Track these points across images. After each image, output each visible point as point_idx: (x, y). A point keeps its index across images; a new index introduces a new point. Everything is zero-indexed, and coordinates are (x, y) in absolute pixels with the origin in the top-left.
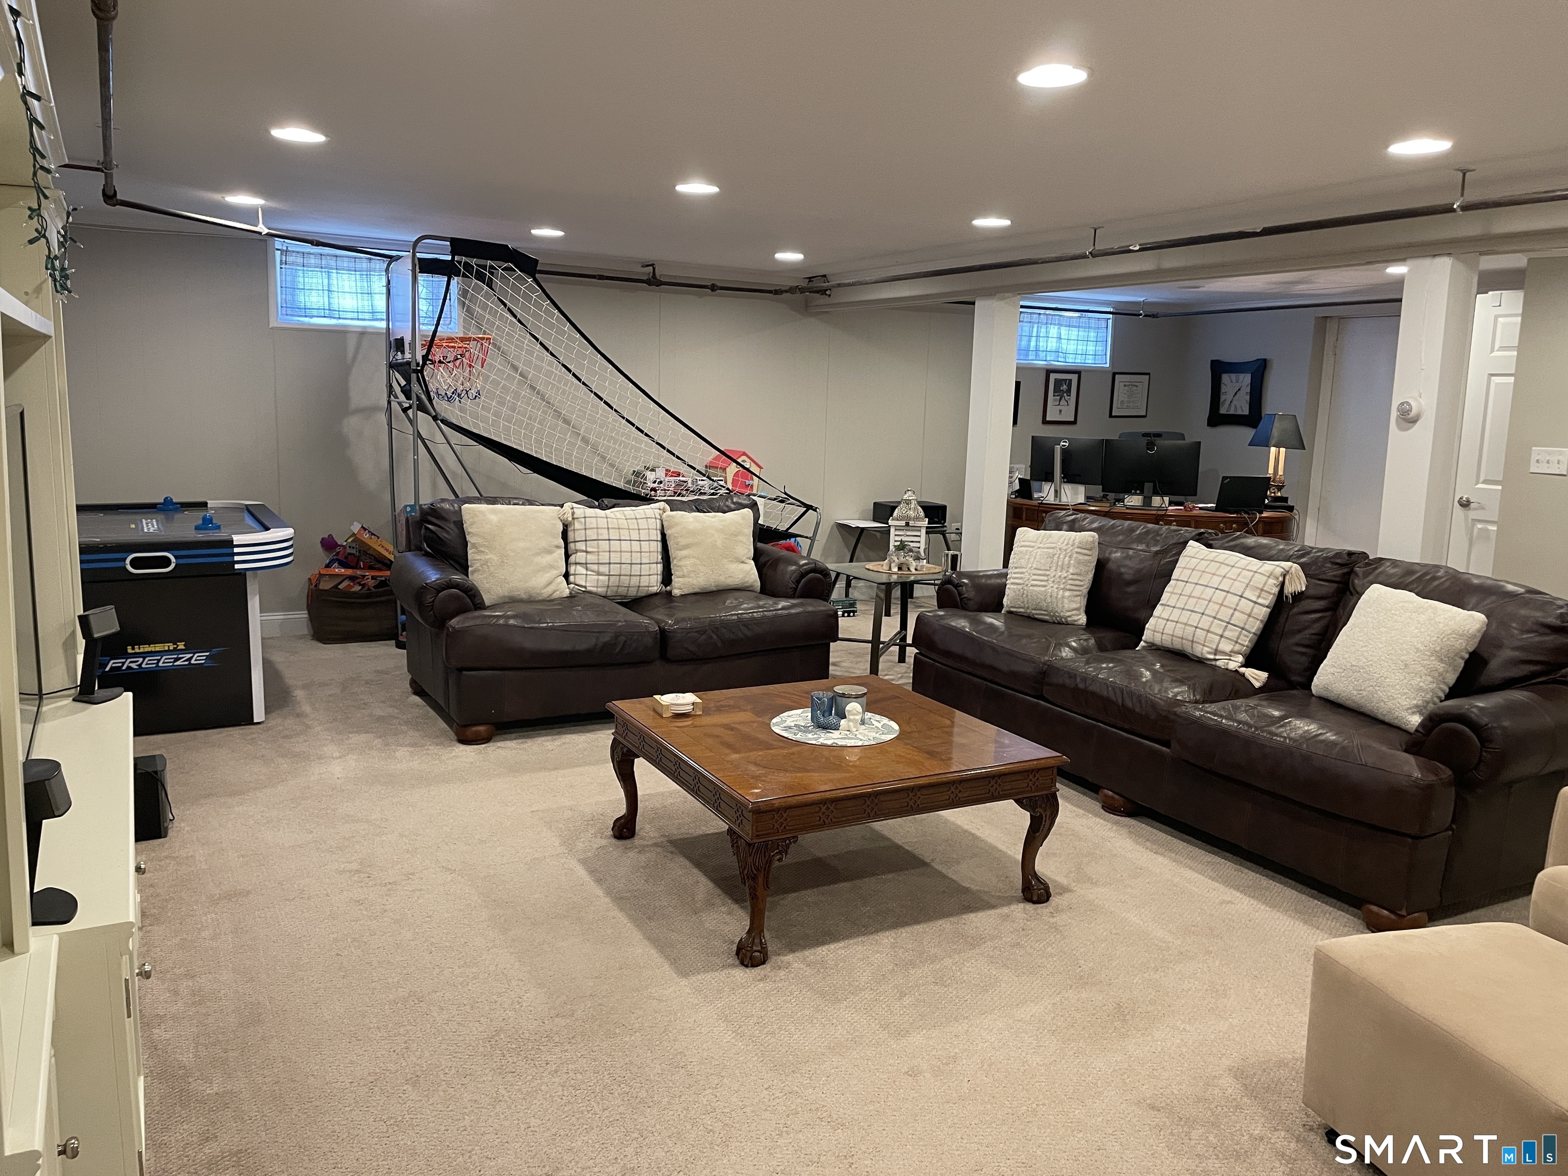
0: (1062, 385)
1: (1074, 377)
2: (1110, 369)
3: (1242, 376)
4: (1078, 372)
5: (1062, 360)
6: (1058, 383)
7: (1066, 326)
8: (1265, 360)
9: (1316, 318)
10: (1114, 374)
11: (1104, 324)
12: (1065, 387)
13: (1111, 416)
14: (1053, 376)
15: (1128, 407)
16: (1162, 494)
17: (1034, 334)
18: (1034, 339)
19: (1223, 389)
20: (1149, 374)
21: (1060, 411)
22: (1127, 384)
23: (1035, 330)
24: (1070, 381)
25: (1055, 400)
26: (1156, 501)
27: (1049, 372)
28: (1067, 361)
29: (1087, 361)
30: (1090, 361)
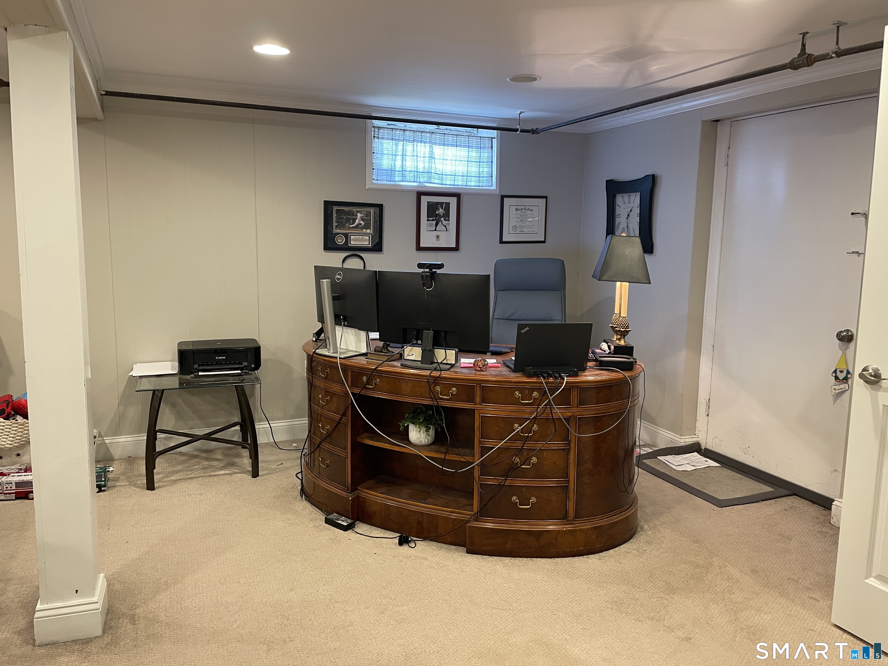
0: (437, 209)
1: (453, 201)
2: (498, 192)
3: (633, 195)
4: (458, 196)
5: (437, 181)
6: (432, 208)
7: (440, 144)
8: (654, 175)
9: (704, 122)
10: (503, 197)
11: (487, 143)
12: (441, 211)
13: (502, 242)
14: (425, 200)
15: (522, 232)
16: (447, 346)
17: (400, 153)
18: (399, 158)
19: (618, 211)
20: (546, 197)
21: (438, 237)
22: (519, 208)
23: (400, 147)
24: (448, 204)
25: (431, 225)
26: (440, 354)
27: (420, 194)
28: (444, 182)
29: (469, 184)
30: (473, 184)
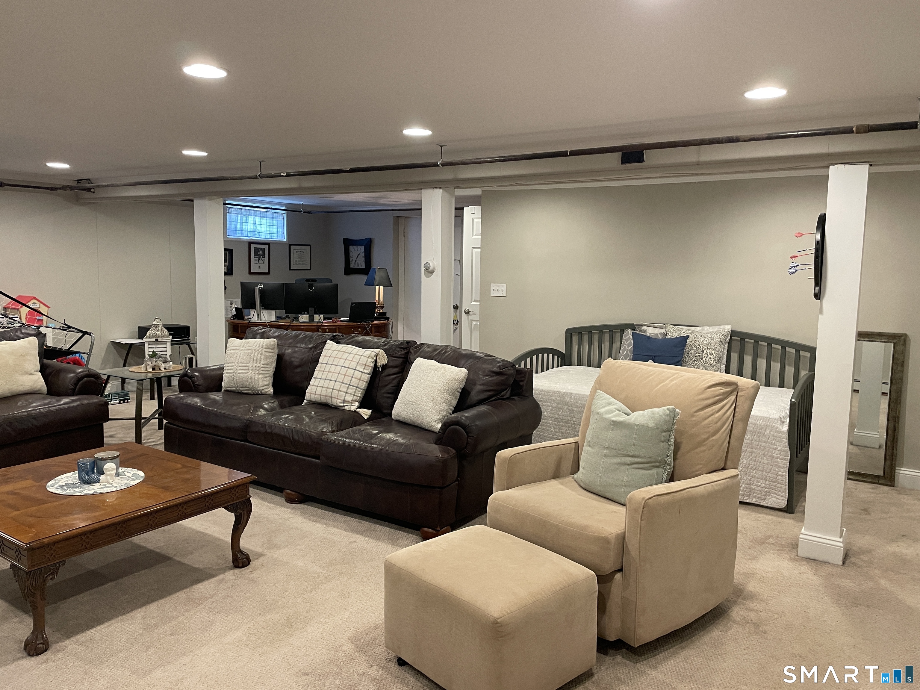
0: (259, 251)
1: (266, 247)
2: (287, 242)
3: (359, 247)
4: (268, 244)
5: (258, 236)
6: (256, 250)
7: (258, 216)
8: (370, 239)
9: (394, 217)
10: (290, 245)
11: (281, 216)
12: (261, 253)
13: (290, 269)
14: (253, 246)
15: (300, 264)
16: (319, 314)
17: (239, 221)
18: (239, 224)
19: (351, 254)
20: (310, 245)
21: (259, 267)
22: (298, 251)
23: (239, 218)
24: (264, 249)
25: (256, 260)
26: (317, 318)
27: (250, 243)
28: (261, 237)
29: (273, 238)
30: (275, 238)
